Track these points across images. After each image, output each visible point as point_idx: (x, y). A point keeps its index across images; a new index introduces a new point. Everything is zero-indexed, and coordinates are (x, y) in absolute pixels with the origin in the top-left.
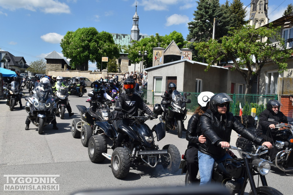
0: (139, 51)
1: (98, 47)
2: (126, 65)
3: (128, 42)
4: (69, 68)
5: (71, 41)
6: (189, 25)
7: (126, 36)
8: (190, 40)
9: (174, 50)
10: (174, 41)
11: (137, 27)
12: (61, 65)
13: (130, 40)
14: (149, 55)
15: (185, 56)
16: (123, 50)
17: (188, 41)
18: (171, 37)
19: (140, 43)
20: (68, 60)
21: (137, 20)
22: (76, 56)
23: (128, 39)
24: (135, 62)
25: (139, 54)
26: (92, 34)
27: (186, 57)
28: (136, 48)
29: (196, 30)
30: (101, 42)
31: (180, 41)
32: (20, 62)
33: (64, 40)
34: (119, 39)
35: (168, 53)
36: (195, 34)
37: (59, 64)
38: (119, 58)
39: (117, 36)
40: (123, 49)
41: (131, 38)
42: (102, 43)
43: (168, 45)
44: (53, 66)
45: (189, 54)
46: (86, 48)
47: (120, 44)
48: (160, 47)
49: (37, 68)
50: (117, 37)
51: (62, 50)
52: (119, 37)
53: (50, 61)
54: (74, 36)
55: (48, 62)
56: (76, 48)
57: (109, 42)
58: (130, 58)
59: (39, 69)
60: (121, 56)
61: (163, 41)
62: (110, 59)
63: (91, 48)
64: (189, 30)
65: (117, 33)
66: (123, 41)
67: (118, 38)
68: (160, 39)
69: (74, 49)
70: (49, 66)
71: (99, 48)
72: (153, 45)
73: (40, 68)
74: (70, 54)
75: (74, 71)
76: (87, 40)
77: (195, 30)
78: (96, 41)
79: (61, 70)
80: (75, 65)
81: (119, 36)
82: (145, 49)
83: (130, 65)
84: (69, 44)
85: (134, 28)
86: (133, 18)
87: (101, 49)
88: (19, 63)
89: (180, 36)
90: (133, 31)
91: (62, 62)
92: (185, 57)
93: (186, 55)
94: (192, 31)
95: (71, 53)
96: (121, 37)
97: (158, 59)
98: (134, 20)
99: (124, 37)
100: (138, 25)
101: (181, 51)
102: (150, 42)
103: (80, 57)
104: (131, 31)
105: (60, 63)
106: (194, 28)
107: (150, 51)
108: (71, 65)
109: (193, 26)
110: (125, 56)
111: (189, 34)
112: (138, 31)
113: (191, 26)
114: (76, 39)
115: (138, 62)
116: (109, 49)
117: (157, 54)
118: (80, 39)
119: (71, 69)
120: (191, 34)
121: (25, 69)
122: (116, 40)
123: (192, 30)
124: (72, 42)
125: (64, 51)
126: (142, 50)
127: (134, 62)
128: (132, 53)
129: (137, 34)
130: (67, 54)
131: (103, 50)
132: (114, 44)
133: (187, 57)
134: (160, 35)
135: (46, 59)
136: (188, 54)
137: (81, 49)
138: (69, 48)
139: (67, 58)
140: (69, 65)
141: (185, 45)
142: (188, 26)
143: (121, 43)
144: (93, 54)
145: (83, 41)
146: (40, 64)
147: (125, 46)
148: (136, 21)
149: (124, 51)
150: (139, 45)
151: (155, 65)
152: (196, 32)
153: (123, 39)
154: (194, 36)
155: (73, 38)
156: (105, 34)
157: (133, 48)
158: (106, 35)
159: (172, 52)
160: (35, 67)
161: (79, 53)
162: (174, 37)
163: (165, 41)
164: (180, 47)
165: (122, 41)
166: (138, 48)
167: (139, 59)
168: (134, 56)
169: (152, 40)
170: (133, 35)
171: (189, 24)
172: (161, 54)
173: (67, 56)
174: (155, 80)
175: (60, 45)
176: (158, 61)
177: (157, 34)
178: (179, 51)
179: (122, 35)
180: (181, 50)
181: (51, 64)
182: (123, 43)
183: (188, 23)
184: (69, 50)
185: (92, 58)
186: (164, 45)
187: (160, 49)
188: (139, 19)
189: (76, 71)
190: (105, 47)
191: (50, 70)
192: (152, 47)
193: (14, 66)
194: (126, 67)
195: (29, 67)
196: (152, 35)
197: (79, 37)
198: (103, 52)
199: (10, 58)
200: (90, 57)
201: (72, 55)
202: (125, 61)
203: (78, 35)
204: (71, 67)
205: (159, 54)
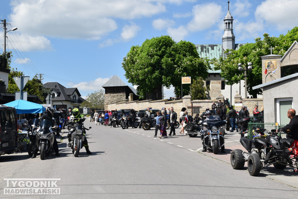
0: (239, 64)
1: (175, 64)
2: (217, 88)
4: (136, 98)
5: (136, 59)
7: (215, 47)
9: (297, 56)
10: (297, 42)
11: (230, 32)
12: (125, 95)
13: (221, 52)
14: (255, 69)
16: (212, 66)
19: (238, 53)
20: (135, 87)
21: (230, 22)
22: (144, 80)
23: (219, 50)
24: (233, 81)
25: (239, 68)
26: (165, 45)
28: (232, 60)
30: (177, 55)
32: (73, 95)
33: (127, 59)
34: (206, 52)
35: (288, 62)
37: (122, 94)
38: (207, 79)
39: (202, 47)
40: (212, 64)
41: (223, 49)
42: (179, 58)
43: (287, 50)
44: (114, 97)
46: (156, 66)
48: (273, 54)
49: (95, 102)
50: (202, 50)
51: (125, 72)
52: (204, 50)
53: (109, 90)
54: (141, 52)
55: (107, 92)
56: (144, 67)
57: (191, 55)
58: (224, 76)
59: (99, 103)
60: (209, 76)
61: (277, 45)
62: (193, 80)
63: (164, 67)
65: (202, 44)
67: (203, 52)
68: (271, 42)
69: (141, 69)
70: (109, 97)
71: (176, 66)
72: (261, 53)
73: (100, 101)
74: (135, 77)
75: (143, 102)
76: (157, 55)
78: (171, 55)
79: (125, 102)
80: (145, 94)
81: (205, 47)
82: (246, 61)
83: (223, 88)
84: (133, 63)
85: (227, 34)
86: (224, 20)
87: (179, 66)
88: (72, 97)
90: (225, 39)
91: (126, 90)
95: (137, 76)
96: (208, 49)
97: (271, 74)
98: (226, 23)
99: (213, 49)
100: (232, 30)
102: (254, 48)
103: (149, 80)
104: (223, 39)
105: (123, 92)
107: (257, 62)
108: (138, 93)
110: (215, 76)
112: (233, 39)
114: (144, 54)
115: (237, 81)
116: (192, 65)
117: (268, 66)
118: (148, 54)
119: (138, 99)
121: (79, 104)
122: (201, 54)
124: (138, 60)
125: (128, 75)
126: (243, 63)
127: (231, 83)
128: (227, 68)
129: (231, 43)
130: (132, 78)
131: (182, 68)
132: (199, 57)
134: (271, 36)
135: (104, 87)
137: (150, 68)
138: (133, 69)
139: (133, 85)
140: (136, 94)
143: (208, 57)
144: (167, 76)
145: (152, 56)
146: (100, 96)
147: (215, 59)
148: (229, 23)
149: (215, 66)
150: (237, 56)
151: (266, 81)
153: (211, 51)
155: (139, 55)
156: (184, 43)
157: (229, 62)
158: (185, 45)
159: (295, 60)
160: (93, 100)
161: (146, 74)
165: (210, 54)
166: (235, 60)
167: (238, 77)
168: (229, 73)
169: (258, 45)
170: (226, 45)
172: (275, 65)
173: (132, 81)
175: (122, 65)
176: (271, 76)
177: (266, 35)
179: (209, 46)
181: (112, 95)
182: (211, 58)
184: (134, 72)
185: (166, 82)
186: (279, 50)
187: (274, 58)
188: (233, 20)
189: (145, 102)
190: (185, 63)
191: (110, 103)
192: (258, 56)
193: (66, 101)
194: (217, 91)
195: (84, 102)
196: (258, 37)
197: (147, 52)
198: (183, 71)
199: (60, 90)
200: (163, 80)
201: (139, 79)
202: (215, 84)
203: (146, 49)
204: (138, 97)
205: (272, 65)
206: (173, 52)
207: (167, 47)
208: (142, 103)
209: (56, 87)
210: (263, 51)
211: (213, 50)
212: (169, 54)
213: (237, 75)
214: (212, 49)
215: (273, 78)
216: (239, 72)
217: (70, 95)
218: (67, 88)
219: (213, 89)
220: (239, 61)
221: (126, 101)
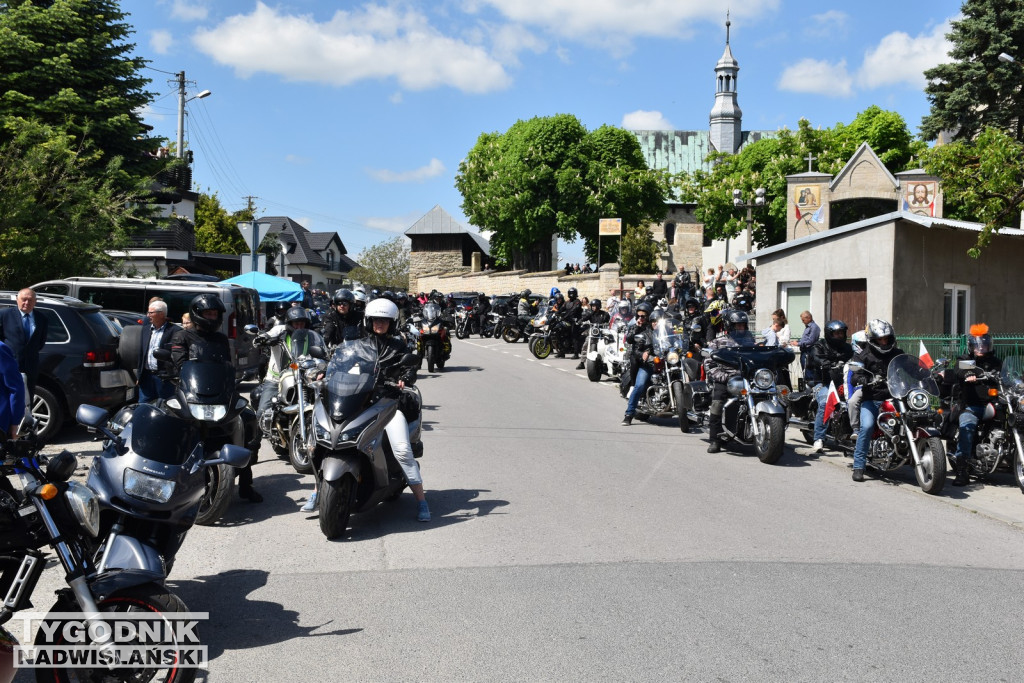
0: (736, 192)
1: (585, 183)
2: (692, 243)
3: (698, 160)
4: (489, 264)
5: (491, 170)
6: (928, 81)
7: (691, 139)
8: (936, 137)
9: (869, 177)
10: (868, 146)
11: (730, 100)
12: (461, 255)
13: (706, 151)
15: (916, 200)
16: (678, 192)
17: (925, 140)
18: (859, 130)
19: (741, 161)
20: (487, 235)
21: (731, 75)
22: (508, 222)
23: (701, 146)
25: (736, 201)
26: (564, 138)
27: (917, 204)
28: (724, 179)
29: (958, 98)
30: (594, 164)
31: (892, 145)
32: (328, 251)
33: (467, 165)
34: (667, 150)
35: (847, 191)
36: (956, 110)
37: (452, 253)
38: (665, 222)
39: (659, 138)
40: (677, 185)
41: (711, 144)
42: (598, 171)
43: (847, 161)
44: (433, 259)
45: (931, 192)
46: (543, 189)
47: (668, 169)
48: (814, 169)
49: (381, 269)
50: (658, 145)
51: (462, 200)
52: (664, 144)
53: (422, 242)
54: (503, 151)
55: (416, 247)
56: (510, 190)
57: (627, 164)
59: (391, 271)
60: (674, 212)
61: (827, 149)
62: (628, 226)
63: (561, 190)
64: (929, 99)
65: (657, 129)
66: (680, 155)
67: (660, 149)
68: (815, 142)
69: (504, 195)
70: (420, 260)
71: (588, 188)
72: (790, 166)
73: (394, 268)
74: (489, 214)
75: (506, 275)
76: (547, 162)
77: (954, 96)
78: (576, 163)
79: (460, 273)
80: (509, 255)
81: (666, 138)
82: (757, 183)
83: (707, 242)
84: (485, 178)
85: (723, 105)
86: (717, 70)
87: (595, 189)
88: (324, 255)
89: (892, 123)
90: (716, 117)
91: (464, 244)
92: (914, 203)
93: (918, 195)
94: (940, 103)
95: (494, 212)
96: (673, 142)
97: (807, 218)
98: (721, 78)
99: (685, 142)
100: (734, 96)
101: (897, 183)
102: (776, 153)
103: (523, 222)
105: (456, 249)
106: (951, 89)
107: (779, 190)
108: (494, 252)
109: (945, 82)
110: (688, 212)
111: (929, 114)
112: (737, 118)
113: (937, 81)
114: (511, 159)
115: (734, 233)
116: (627, 189)
117: (802, 200)
118: (521, 158)
119: (496, 268)
120: (939, 115)
121: (342, 274)
122: (655, 154)
123: (943, 98)
124: (495, 173)
125: (470, 206)
126: (747, 187)
127: (724, 235)
128: (711, 200)
129: (731, 128)
130: (480, 215)
131: (602, 193)
132: (646, 168)
133: (921, 202)
134: (816, 126)
135: (409, 236)
136: (927, 192)
137: (526, 193)
138: (485, 193)
139: (482, 230)
140: (488, 253)
141: (915, 158)
142: (925, 83)
143: (671, 165)
144: (567, 211)
145: (532, 164)
146: (393, 255)
147: (683, 176)
148: (728, 78)
149: (683, 192)
150: (737, 168)
151: (795, 235)
152: (956, 103)
153: (679, 148)
154: (950, 120)
155: (498, 159)
156: (612, 134)
157: (716, 182)
158: (614, 138)
159: (862, 187)
160: (376, 264)
161: (519, 209)
162: (872, 130)
163: (834, 148)
164: (894, 166)
165: (677, 155)
166: (732, 180)
167: (738, 224)
168: (717, 212)
169: (784, 146)
170: (719, 133)
171: (930, 75)
172: (816, 198)
173: (480, 221)
174: (784, 294)
175: (455, 182)
176: (807, 223)
177: (805, 124)
178: (889, 183)
179: (676, 134)
180: (895, 177)
181: (428, 254)
182: (679, 165)
183: (925, 73)
184: (485, 201)
185: (566, 225)
186: (831, 161)
187: (816, 180)
188: (738, 69)
189: (511, 275)
190: (609, 182)
191: (423, 275)
192: (783, 173)
193: (309, 264)
194: (693, 251)
195: (356, 268)
196: (784, 128)
197: (518, 154)
198: (606, 202)
199: (295, 237)
200: (559, 222)
201: (497, 219)
202: (688, 231)
203: (516, 147)
204: (494, 260)
205: (809, 197)
206: (582, 157)
207: (568, 142)
208: (502, 278)
209: (284, 228)
210: (795, 160)
211: (684, 146)
212: (573, 159)
213: (734, 216)
214: (683, 143)
215: (811, 228)
216: (739, 211)
217: (321, 251)
218: (311, 231)
219: (681, 246)
220: (741, 182)
221: (462, 270)
